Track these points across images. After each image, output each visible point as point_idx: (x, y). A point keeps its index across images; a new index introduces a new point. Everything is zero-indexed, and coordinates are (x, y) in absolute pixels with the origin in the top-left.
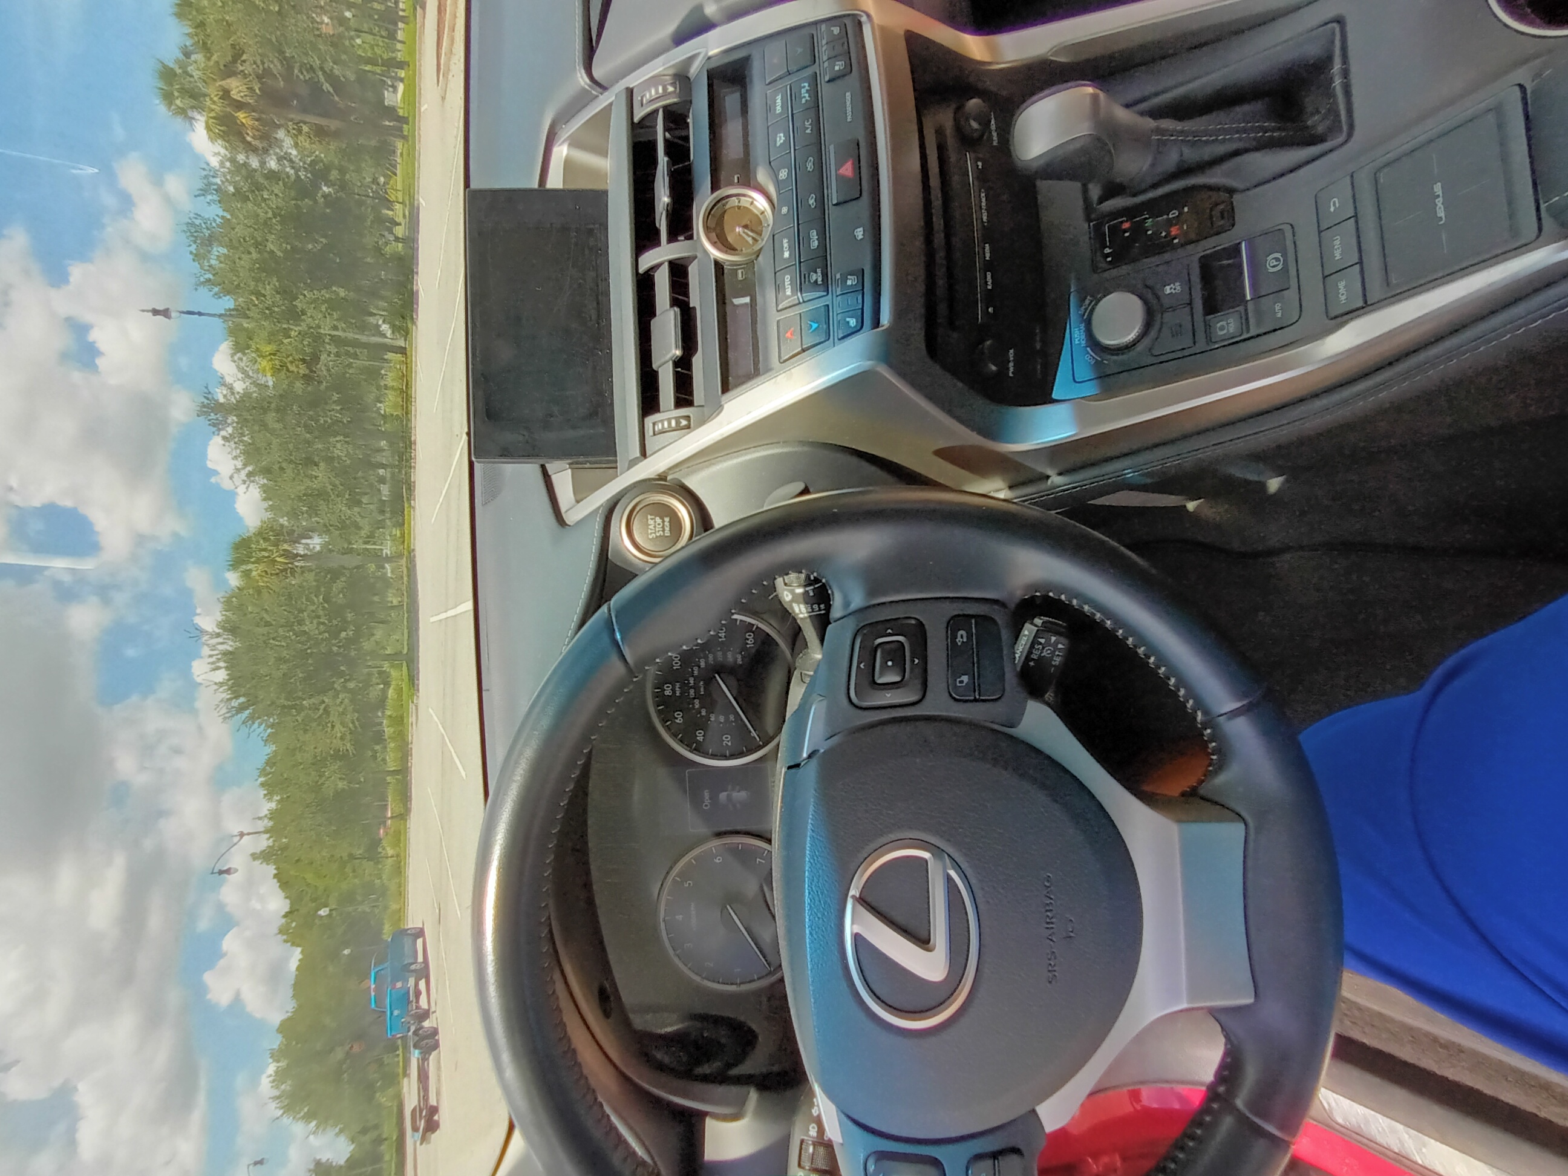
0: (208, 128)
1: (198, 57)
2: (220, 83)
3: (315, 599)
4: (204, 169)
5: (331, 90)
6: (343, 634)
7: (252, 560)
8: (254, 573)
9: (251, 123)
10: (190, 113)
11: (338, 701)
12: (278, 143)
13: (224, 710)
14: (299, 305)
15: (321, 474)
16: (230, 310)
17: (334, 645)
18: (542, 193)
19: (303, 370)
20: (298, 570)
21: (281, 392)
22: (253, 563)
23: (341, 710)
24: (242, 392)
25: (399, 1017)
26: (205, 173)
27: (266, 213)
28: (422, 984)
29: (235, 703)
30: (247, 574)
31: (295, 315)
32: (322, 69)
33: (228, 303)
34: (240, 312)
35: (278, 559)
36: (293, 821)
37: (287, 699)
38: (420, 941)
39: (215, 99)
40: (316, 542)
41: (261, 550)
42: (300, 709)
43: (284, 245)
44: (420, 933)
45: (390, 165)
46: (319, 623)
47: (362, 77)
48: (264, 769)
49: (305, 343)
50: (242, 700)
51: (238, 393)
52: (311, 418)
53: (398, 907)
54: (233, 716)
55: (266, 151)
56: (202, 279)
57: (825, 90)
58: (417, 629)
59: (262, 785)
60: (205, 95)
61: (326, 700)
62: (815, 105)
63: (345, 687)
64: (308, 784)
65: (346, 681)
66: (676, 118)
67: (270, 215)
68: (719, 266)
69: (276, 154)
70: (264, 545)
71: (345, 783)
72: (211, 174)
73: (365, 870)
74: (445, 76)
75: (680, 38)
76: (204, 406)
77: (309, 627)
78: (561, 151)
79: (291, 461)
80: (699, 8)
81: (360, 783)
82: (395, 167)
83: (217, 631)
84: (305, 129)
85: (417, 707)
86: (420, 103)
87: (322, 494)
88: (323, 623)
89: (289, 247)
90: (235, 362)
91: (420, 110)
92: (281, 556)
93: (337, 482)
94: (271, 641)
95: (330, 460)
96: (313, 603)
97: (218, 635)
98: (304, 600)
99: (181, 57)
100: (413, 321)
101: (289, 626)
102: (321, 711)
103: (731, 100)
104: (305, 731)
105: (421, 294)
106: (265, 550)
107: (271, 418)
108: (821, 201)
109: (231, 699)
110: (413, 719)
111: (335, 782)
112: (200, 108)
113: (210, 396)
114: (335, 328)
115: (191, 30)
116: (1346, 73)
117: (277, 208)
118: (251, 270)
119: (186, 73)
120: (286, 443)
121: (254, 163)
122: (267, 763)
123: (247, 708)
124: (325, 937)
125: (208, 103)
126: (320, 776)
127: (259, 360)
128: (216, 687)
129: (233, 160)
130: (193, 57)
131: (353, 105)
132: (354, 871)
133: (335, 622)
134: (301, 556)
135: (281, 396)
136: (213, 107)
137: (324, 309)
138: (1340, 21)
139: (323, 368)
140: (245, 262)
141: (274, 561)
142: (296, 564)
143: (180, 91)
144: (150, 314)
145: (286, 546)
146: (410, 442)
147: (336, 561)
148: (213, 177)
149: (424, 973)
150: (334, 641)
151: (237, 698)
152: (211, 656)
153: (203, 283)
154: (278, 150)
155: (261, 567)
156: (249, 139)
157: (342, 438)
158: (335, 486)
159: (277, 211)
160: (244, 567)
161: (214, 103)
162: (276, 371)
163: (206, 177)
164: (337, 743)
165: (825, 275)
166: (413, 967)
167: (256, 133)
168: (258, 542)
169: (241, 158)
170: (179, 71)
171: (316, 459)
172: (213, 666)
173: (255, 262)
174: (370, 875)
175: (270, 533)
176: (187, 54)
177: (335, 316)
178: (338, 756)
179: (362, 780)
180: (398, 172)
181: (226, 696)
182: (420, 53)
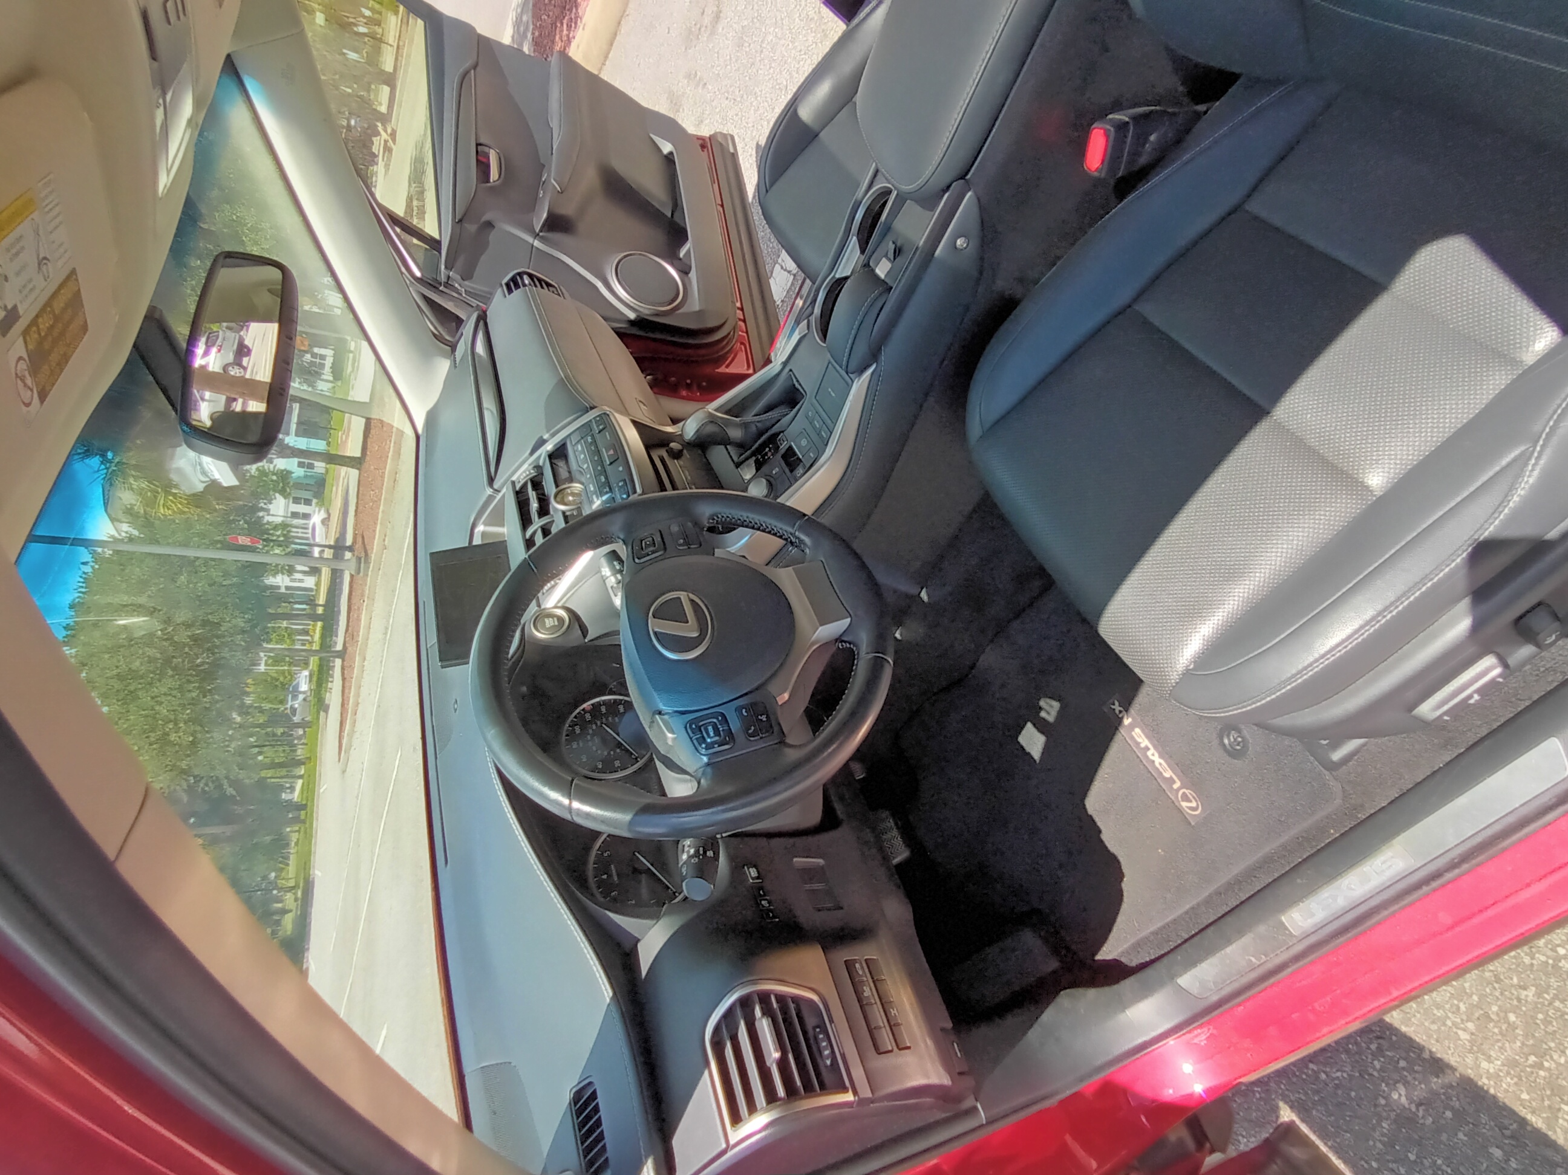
5: (234, 793)
18: (471, 547)
32: (227, 778)
45: (282, 857)
47: (261, 783)
57: (597, 436)
62: (594, 442)
66: (536, 484)
68: (564, 513)
74: (347, 751)
75: (532, 453)
78: (480, 528)
80: (542, 437)
82: (288, 858)
86: (319, 784)
91: (319, 792)
103: (561, 464)
108: (603, 466)
116: (798, 381)
131: (252, 807)
138: (791, 370)
165: (610, 489)
180: (290, 862)
182: (322, 745)
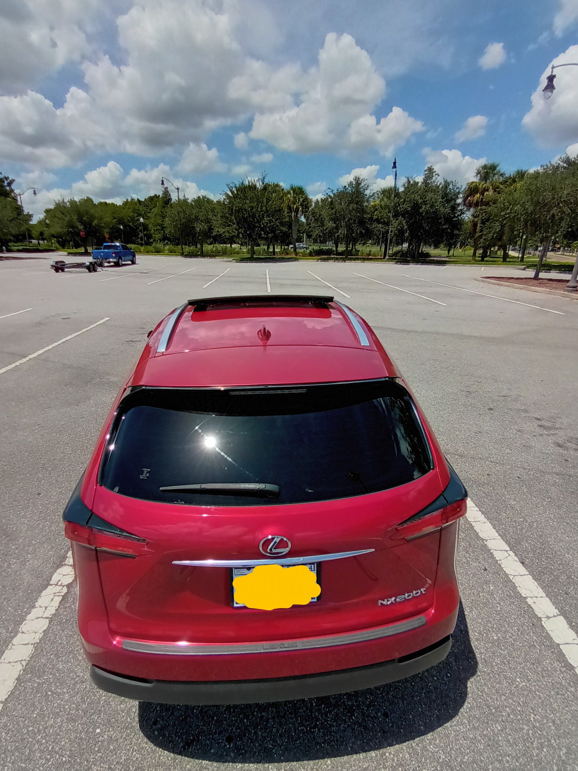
0: (473, 183)
1: (501, 179)
2: (491, 188)
3: (278, 222)
4: (455, 181)
6: (263, 233)
7: (295, 195)
8: (289, 196)
9: (475, 200)
10: (479, 175)
11: (234, 230)
12: (468, 210)
13: (231, 185)
14: (400, 218)
15: (331, 225)
16: (398, 190)
17: (258, 229)
19: (375, 217)
20: (290, 214)
21: (365, 209)
22: (294, 195)
23: (230, 231)
24: (365, 193)
25: (101, 256)
26: (454, 182)
27: (437, 206)
28: (112, 264)
29: (234, 189)
30: (289, 193)
31: (396, 216)
33: (401, 189)
34: (397, 195)
35: (295, 206)
36: (183, 210)
37: (236, 210)
38: (130, 262)
39: (484, 186)
40: (303, 219)
41: (299, 199)
42: (231, 215)
43: (424, 213)
44: (133, 263)
46: (267, 223)
48: (205, 198)
49: (385, 219)
50: (235, 192)
51: (364, 192)
52: (355, 220)
53: (142, 251)
54: (229, 188)
55: (464, 204)
56: (410, 180)
58: (264, 262)
59: (199, 197)
60: (486, 181)
61: (234, 226)
63: (240, 233)
64: (198, 216)
65: (243, 234)
67: (437, 207)
69: (463, 209)
70: (301, 200)
71: (199, 231)
72: (454, 184)
73: (157, 234)
76: (358, 179)
77: (266, 219)
79: (336, 213)
81: (198, 237)
83: (265, 183)
84: (476, 219)
85: (231, 261)
87: (323, 225)
88: (267, 225)
89: (424, 215)
90: (377, 192)
92: (297, 207)
93: (327, 231)
94: (260, 205)
95: (337, 228)
96: (276, 221)
97: (263, 183)
98: (277, 217)
99: (501, 172)
100: (397, 263)
101: (267, 211)
102: (230, 224)
104: (222, 217)
105: (409, 266)
106: (299, 200)
107: (354, 206)
109: (236, 187)
110: (225, 259)
111: (199, 227)
112: (481, 180)
113: (363, 181)
114: (391, 232)
115: (512, 176)
117: (440, 211)
118: (414, 200)
119: (495, 174)
120: (344, 211)
121: (459, 201)
122: (208, 199)
123: (232, 194)
124: (129, 218)
125: (482, 183)
126: (201, 221)
127: (379, 199)
128: (241, 182)
129: (459, 193)
130: (501, 177)
132: (157, 230)
133: (268, 229)
134: (297, 215)
135: (363, 209)
136: (481, 185)
137: (399, 227)
139: (376, 226)
140: (417, 198)
141: (294, 204)
142: (293, 214)
143: (487, 172)
144: (394, 161)
145: (300, 209)
146: (345, 260)
147: (295, 228)
148: (452, 185)
149: (117, 265)
150: (259, 229)
151: (237, 190)
152: (254, 180)
153: (408, 180)
154: (465, 209)
155: (292, 199)
156: (469, 198)
157: (346, 233)
158: (326, 230)
159: (438, 210)
160: (292, 192)
161: (483, 185)
162: (374, 207)
163: (452, 182)
164: (217, 229)
166: (120, 260)
167: (471, 201)
168: (302, 197)
169: (461, 196)
170: (495, 172)
171: (337, 223)
172: (250, 181)
173: (417, 201)
174: (155, 237)
175: (306, 203)
176: (502, 175)
177: (396, 232)
178: (211, 229)
179: (200, 238)
181: (238, 186)
